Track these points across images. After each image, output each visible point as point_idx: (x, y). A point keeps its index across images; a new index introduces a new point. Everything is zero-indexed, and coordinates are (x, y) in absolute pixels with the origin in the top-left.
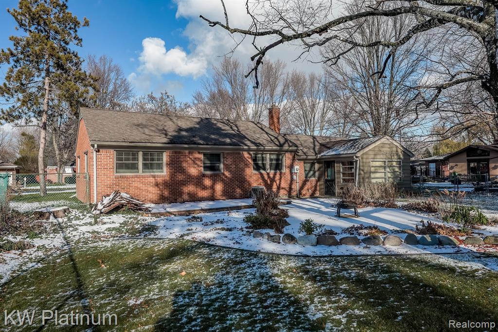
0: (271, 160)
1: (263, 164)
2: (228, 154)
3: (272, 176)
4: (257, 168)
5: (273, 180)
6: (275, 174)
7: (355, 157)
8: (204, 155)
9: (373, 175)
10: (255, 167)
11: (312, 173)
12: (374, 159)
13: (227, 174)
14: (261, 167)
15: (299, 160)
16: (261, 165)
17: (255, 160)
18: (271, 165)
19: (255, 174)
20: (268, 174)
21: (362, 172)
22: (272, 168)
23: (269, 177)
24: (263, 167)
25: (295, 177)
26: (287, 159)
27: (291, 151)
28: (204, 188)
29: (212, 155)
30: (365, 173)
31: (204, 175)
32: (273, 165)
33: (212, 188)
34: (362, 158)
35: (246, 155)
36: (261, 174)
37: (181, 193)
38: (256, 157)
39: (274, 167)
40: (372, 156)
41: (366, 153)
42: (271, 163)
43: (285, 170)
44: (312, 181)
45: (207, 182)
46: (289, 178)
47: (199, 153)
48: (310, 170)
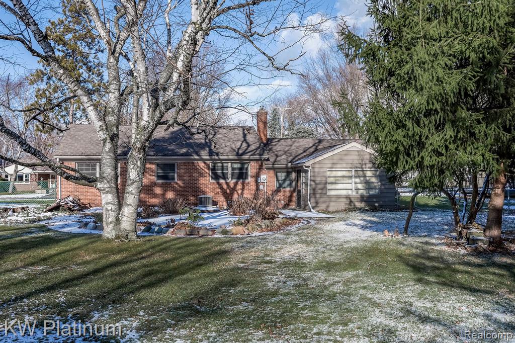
0: (233, 169)
1: (223, 173)
2: (182, 163)
3: (232, 185)
4: (216, 177)
5: (233, 190)
6: (236, 183)
7: (304, 167)
8: (158, 165)
9: (329, 186)
10: (213, 176)
11: (287, 182)
12: (332, 168)
13: (179, 183)
14: (220, 177)
15: (268, 169)
16: (221, 175)
17: (213, 170)
18: (233, 174)
19: (212, 183)
20: (227, 184)
21: (313, 183)
22: (233, 177)
23: (229, 187)
24: (223, 177)
25: (261, 187)
26: (252, 168)
27: (257, 160)
28: (155, 196)
29: (165, 165)
30: (316, 184)
31: (155, 184)
32: (235, 174)
33: (163, 195)
34: (313, 168)
35: (201, 164)
36: (219, 183)
38: (214, 166)
39: (236, 176)
40: (330, 165)
41: (319, 162)
42: (233, 172)
43: (250, 180)
44: (286, 191)
45: (158, 191)
46: (254, 188)
47: (152, 163)
48: (284, 180)
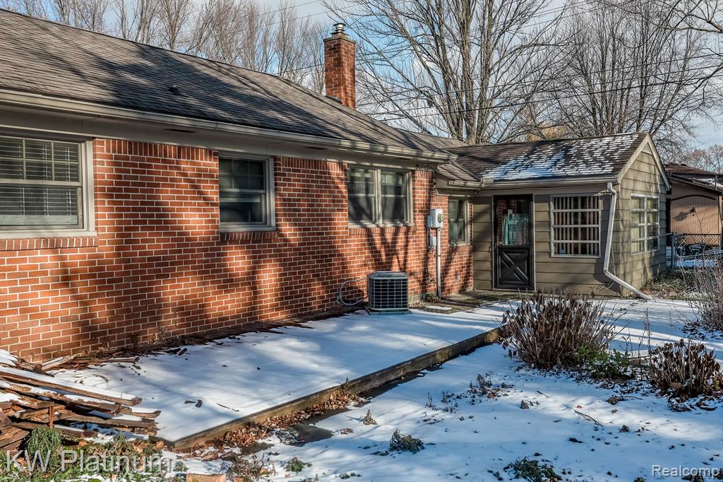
0: (385, 189)
1: (368, 200)
2: (290, 162)
3: (389, 237)
4: (357, 212)
5: (391, 251)
8: (221, 160)
10: (353, 210)
13: (287, 231)
14: (364, 211)
15: (440, 190)
16: (364, 204)
17: (351, 187)
18: (384, 204)
20: (381, 232)
22: (386, 213)
23: (384, 242)
24: (368, 212)
25: (432, 240)
26: (417, 189)
27: (428, 165)
28: (228, 282)
29: (243, 163)
31: (225, 238)
32: (388, 204)
33: (251, 280)
36: (369, 233)
37: (153, 310)
38: (354, 178)
39: (390, 209)
42: (385, 198)
43: (415, 220)
44: (462, 250)
45: (237, 261)
46: (422, 244)
47: (208, 153)
